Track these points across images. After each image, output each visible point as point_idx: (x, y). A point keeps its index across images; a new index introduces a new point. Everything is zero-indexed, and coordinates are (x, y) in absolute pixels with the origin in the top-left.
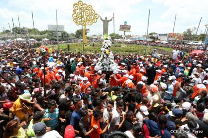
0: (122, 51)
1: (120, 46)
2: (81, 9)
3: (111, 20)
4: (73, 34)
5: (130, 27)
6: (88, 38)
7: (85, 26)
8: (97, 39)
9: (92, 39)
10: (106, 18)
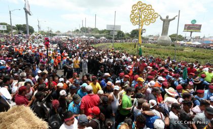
0: (185, 56)
1: (183, 50)
2: (140, 9)
3: (174, 19)
4: (128, 34)
5: (200, 26)
6: (143, 38)
7: (142, 26)
8: (153, 40)
9: (148, 39)
10: (167, 17)
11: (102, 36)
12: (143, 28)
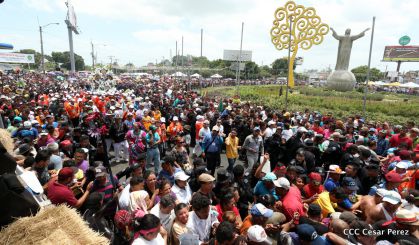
0: (385, 112)
1: (380, 100)
2: (290, 17)
3: (362, 35)
4: (266, 68)
6: (297, 76)
7: (295, 51)
9: (306, 78)
10: (348, 32)
11: (214, 73)
12: (297, 56)
